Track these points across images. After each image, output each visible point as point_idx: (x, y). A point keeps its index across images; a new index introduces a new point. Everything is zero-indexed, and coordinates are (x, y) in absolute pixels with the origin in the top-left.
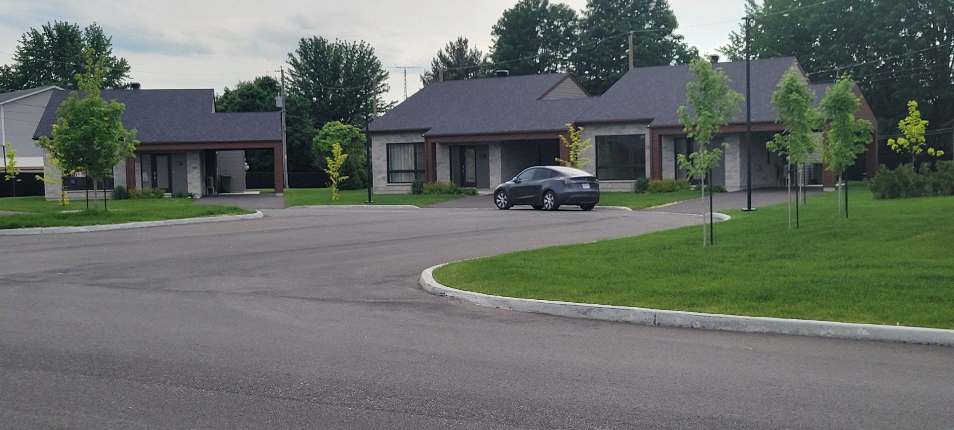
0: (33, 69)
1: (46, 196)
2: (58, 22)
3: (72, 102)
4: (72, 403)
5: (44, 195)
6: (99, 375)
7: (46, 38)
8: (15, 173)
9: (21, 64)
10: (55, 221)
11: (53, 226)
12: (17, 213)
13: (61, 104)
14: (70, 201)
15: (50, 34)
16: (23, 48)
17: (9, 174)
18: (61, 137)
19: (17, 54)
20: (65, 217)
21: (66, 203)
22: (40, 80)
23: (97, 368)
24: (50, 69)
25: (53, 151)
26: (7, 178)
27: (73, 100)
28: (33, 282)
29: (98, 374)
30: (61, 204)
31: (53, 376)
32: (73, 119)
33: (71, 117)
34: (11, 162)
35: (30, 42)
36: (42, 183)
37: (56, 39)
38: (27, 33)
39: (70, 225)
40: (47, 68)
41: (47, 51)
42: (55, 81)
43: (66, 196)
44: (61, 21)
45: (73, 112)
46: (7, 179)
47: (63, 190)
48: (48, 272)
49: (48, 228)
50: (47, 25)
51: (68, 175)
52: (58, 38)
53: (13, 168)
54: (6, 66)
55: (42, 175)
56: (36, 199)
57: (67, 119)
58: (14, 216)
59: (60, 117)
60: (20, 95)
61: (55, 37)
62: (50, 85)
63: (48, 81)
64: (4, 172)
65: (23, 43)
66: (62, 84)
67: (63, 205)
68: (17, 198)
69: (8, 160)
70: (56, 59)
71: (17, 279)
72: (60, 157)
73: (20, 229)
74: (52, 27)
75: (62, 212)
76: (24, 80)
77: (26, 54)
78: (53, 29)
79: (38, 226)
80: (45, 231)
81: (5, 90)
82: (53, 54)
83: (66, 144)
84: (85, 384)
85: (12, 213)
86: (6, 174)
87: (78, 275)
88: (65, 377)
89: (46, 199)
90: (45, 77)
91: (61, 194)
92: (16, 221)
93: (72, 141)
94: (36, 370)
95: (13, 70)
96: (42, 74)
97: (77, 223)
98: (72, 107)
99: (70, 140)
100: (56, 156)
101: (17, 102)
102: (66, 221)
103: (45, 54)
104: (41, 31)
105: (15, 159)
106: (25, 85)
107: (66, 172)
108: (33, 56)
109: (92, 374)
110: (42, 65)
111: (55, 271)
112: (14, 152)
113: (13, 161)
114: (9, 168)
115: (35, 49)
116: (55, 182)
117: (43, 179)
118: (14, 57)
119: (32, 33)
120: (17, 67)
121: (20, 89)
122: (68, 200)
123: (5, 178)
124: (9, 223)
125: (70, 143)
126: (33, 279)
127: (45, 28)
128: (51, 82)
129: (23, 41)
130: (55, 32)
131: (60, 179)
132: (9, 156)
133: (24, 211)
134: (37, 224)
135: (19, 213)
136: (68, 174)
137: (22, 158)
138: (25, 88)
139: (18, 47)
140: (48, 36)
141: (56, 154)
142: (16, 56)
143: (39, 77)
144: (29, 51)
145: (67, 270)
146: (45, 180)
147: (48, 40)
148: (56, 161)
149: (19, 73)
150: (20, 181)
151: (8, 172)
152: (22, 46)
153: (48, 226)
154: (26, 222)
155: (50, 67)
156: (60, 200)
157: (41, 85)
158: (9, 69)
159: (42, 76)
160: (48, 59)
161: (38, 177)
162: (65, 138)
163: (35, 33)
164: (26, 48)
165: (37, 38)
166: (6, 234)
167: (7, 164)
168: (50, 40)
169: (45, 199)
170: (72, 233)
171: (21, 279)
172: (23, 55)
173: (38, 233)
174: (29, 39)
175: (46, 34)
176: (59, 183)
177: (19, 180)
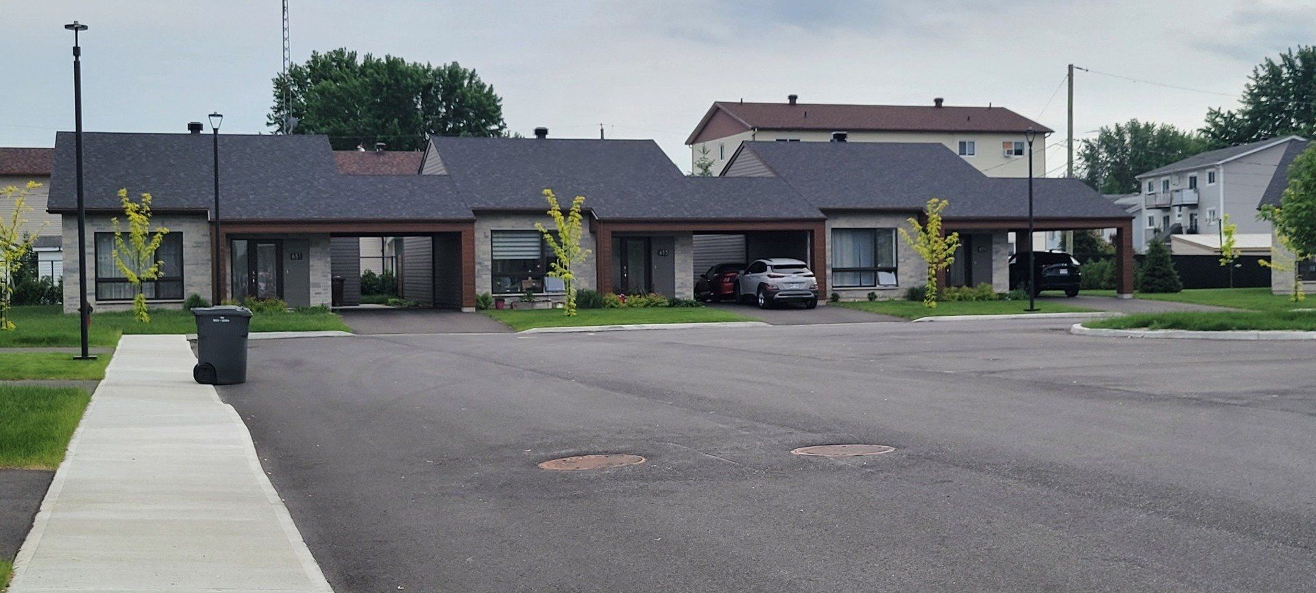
0: (1266, 114)
1: (1274, 288)
2: (1303, 47)
3: (1309, 157)
4: (1259, 582)
5: (1270, 286)
6: (1305, 547)
7: (1285, 70)
8: (1233, 256)
9: (1250, 108)
10: (1279, 323)
11: (1275, 329)
12: (1227, 309)
13: (1295, 160)
14: (1306, 295)
15: (1291, 66)
16: (1254, 86)
17: (1225, 257)
18: (1292, 206)
19: (1245, 94)
20: (1292, 317)
21: (1300, 298)
22: (1275, 128)
23: (1304, 536)
24: (1289, 113)
25: (1281, 225)
26: (1223, 262)
27: (1311, 154)
28: (1236, 405)
29: (1303, 545)
30: (1294, 299)
31: (1239, 540)
32: (1310, 181)
33: (1308, 178)
34: (1228, 241)
35: (1264, 78)
36: (1268, 271)
37: (1299, 71)
38: (1261, 65)
39: (1300, 329)
40: (1285, 112)
41: (1286, 88)
42: (1296, 129)
43: (1300, 289)
44: (1306, 46)
45: (1311, 170)
46: (1222, 264)
47: (1296, 280)
48: (1258, 392)
49: (1268, 332)
50: (1287, 53)
51: (1304, 260)
52: (1302, 69)
53: (1231, 249)
54: (1229, 112)
55: (1268, 259)
56: (1260, 292)
57: (1302, 180)
58: (1221, 314)
59: (1291, 177)
60: (1247, 150)
61: (1298, 69)
62: (1288, 135)
63: (1286, 128)
64: (1219, 254)
65: (1254, 79)
66: (1305, 132)
67: (1296, 301)
68: (1236, 289)
69: (1225, 238)
70: (1299, 97)
71: (1215, 400)
72: (1290, 233)
73: (1229, 332)
74: (1295, 53)
75: (1290, 311)
76: (1253, 129)
77: (1258, 95)
78: (1296, 58)
79: (1254, 329)
80: (1262, 335)
81: (1227, 144)
82: (1294, 93)
83: (1299, 215)
84: (1282, 557)
85: (1222, 309)
86: (1222, 257)
87: (1300, 400)
88: (1256, 543)
89: (1273, 293)
90: (1282, 125)
91: (1294, 285)
92: (1225, 321)
93: (1307, 212)
94: (1217, 529)
95: (1239, 117)
96: (1277, 120)
97: (1309, 326)
98: (1309, 163)
99: (1304, 210)
100: (1284, 231)
101: (1241, 160)
102: (1294, 323)
103: (1284, 93)
104: (1278, 62)
105: (1234, 237)
106: (1254, 137)
107: (1301, 255)
108: (1267, 96)
109: (1295, 544)
110: (1277, 108)
111: (1268, 392)
112: (1234, 228)
113: (1231, 240)
114: (1226, 249)
115: (1269, 86)
116: (1285, 269)
117: (1269, 265)
118: (1242, 99)
119: (1268, 65)
120: (1245, 113)
121: (1248, 142)
122: (1303, 293)
123: (1220, 263)
124: (1217, 322)
125: (1304, 213)
126: (1236, 402)
127: (1284, 57)
128: (1290, 131)
129: (1254, 76)
130: (1298, 63)
131: (1293, 264)
132: (1226, 233)
133: (1241, 308)
134: (1253, 326)
135: (1232, 310)
136: (1304, 258)
137: (1241, 235)
138: (1255, 140)
139: (1248, 86)
140: (1288, 68)
141: (1284, 229)
142: (1244, 97)
143: (1273, 125)
144: (1263, 90)
145: (1285, 393)
146: (1272, 266)
147: (1288, 73)
148: (1285, 239)
149: (1247, 121)
150: (1240, 267)
151: (1224, 254)
152: (1253, 83)
153: (1268, 329)
154: (1239, 322)
155: (1290, 110)
156: (1293, 293)
157: (1274, 135)
158: (1233, 116)
159: (1277, 123)
160: (1288, 100)
161: (1262, 262)
162: (1299, 207)
163: (1271, 64)
164: (1257, 87)
165: (1274, 71)
166: (1211, 337)
167: (1224, 244)
168: (1291, 73)
169: (1271, 292)
170: (1301, 340)
171: (1219, 400)
172: (1254, 97)
173: (1253, 339)
174: (1262, 73)
175: (1286, 65)
176: (1291, 269)
177: (1238, 266)
